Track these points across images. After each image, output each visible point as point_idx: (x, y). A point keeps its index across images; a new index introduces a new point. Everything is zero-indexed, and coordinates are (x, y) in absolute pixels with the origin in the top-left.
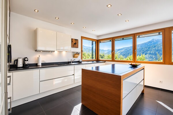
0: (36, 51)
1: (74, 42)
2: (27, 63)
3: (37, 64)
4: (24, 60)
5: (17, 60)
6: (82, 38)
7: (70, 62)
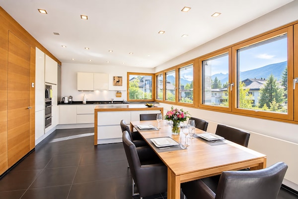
1: (117, 80)
3: (82, 102)
5: (64, 98)
6: (129, 74)
7: (111, 102)
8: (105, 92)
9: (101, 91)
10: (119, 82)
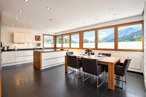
0: (14, 43)
1: (37, 37)
2: (9, 48)
3: (14, 49)
4: (8, 47)
5: (4, 47)
6: (44, 35)
7: (35, 49)
8: (31, 44)
9: (28, 43)
10: (39, 38)
